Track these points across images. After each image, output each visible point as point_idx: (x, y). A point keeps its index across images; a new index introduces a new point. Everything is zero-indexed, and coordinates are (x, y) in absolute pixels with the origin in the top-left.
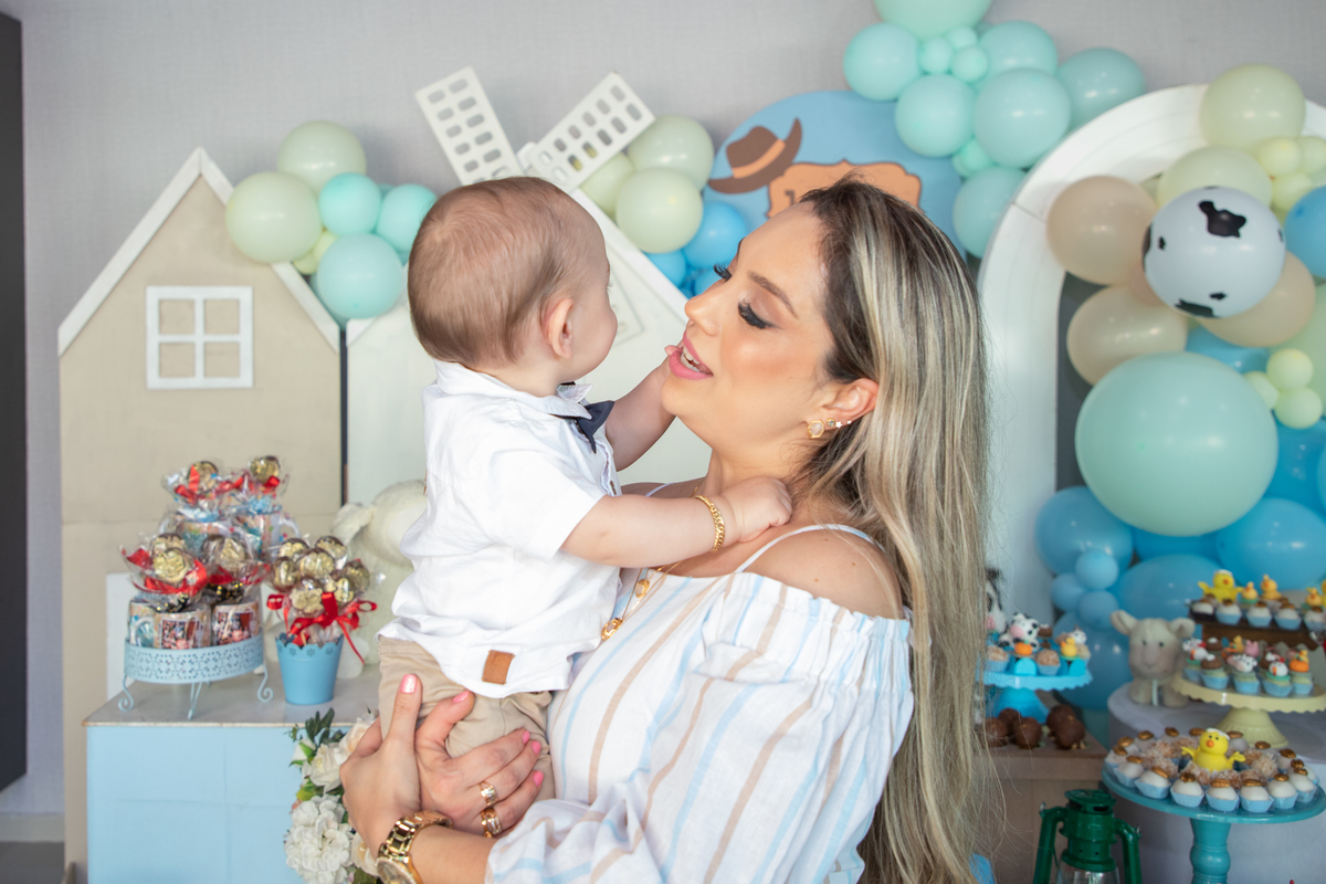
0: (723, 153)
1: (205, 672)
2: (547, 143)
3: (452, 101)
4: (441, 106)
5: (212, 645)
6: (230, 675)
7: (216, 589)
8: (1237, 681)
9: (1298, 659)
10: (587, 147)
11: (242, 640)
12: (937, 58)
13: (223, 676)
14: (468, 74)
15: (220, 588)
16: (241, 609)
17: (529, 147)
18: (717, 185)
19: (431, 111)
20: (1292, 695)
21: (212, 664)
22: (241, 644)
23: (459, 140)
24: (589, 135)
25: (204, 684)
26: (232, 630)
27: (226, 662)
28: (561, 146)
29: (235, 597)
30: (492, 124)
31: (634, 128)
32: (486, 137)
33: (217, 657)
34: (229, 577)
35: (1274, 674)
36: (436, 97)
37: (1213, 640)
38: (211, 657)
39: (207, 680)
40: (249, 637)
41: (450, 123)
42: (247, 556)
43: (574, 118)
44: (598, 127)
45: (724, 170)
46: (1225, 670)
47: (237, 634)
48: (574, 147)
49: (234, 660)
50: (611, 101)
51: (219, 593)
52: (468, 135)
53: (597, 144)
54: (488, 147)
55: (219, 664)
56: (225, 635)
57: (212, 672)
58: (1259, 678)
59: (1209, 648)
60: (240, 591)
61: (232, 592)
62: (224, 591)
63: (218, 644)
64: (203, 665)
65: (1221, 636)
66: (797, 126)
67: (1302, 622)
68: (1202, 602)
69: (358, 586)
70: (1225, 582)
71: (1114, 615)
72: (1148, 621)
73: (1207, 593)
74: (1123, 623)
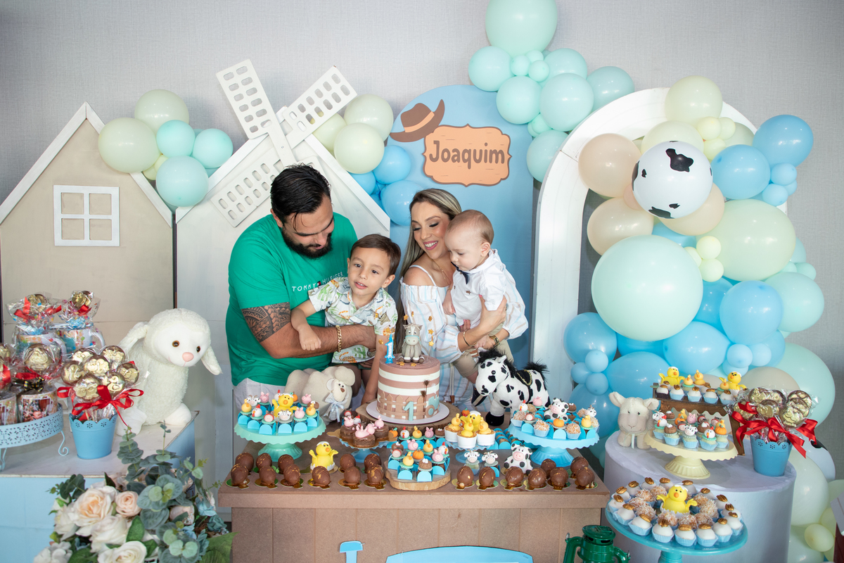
0: (399, 117)
1: (9, 441)
2: (294, 107)
3: (238, 79)
4: (231, 82)
5: (19, 422)
6: (28, 442)
7: (24, 383)
8: (685, 440)
9: (721, 426)
10: (318, 111)
11: (41, 417)
12: (521, 67)
13: (23, 443)
14: (247, 63)
15: (26, 382)
16: (40, 397)
17: (283, 108)
18: (394, 136)
19: (225, 85)
20: (716, 449)
21: (13, 436)
22: (38, 422)
23: (242, 103)
24: (319, 103)
25: (8, 449)
26: (33, 411)
27: (25, 433)
28: (302, 109)
29: (37, 389)
30: (261, 94)
31: (345, 100)
32: (259, 101)
33: (18, 430)
34: (36, 374)
35: (708, 437)
36: (228, 77)
37: (669, 412)
38: (13, 431)
39: (10, 446)
40: (47, 415)
41: (236, 92)
42: (50, 358)
43: (310, 93)
44: (323, 99)
45: (400, 128)
46: (678, 432)
47: (37, 414)
48: (310, 110)
49: (32, 432)
50: (332, 83)
51: (26, 385)
52: (247, 100)
53: (324, 108)
54: (259, 108)
55: (20, 435)
56: (28, 414)
57: (14, 441)
58: (697, 438)
59: (668, 418)
60: (41, 384)
61: (35, 385)
62: (30, 384)
63: (24, 421)
64: (7, 437)
65: (673, 409)
66: (442, 104)
67: (719, 399)
68: (662, 386)
69: (129, 380)
70: (675, 374)
71: (611, 395)
72: (631, 400)
73: (664, 380)
74: (617, 400)
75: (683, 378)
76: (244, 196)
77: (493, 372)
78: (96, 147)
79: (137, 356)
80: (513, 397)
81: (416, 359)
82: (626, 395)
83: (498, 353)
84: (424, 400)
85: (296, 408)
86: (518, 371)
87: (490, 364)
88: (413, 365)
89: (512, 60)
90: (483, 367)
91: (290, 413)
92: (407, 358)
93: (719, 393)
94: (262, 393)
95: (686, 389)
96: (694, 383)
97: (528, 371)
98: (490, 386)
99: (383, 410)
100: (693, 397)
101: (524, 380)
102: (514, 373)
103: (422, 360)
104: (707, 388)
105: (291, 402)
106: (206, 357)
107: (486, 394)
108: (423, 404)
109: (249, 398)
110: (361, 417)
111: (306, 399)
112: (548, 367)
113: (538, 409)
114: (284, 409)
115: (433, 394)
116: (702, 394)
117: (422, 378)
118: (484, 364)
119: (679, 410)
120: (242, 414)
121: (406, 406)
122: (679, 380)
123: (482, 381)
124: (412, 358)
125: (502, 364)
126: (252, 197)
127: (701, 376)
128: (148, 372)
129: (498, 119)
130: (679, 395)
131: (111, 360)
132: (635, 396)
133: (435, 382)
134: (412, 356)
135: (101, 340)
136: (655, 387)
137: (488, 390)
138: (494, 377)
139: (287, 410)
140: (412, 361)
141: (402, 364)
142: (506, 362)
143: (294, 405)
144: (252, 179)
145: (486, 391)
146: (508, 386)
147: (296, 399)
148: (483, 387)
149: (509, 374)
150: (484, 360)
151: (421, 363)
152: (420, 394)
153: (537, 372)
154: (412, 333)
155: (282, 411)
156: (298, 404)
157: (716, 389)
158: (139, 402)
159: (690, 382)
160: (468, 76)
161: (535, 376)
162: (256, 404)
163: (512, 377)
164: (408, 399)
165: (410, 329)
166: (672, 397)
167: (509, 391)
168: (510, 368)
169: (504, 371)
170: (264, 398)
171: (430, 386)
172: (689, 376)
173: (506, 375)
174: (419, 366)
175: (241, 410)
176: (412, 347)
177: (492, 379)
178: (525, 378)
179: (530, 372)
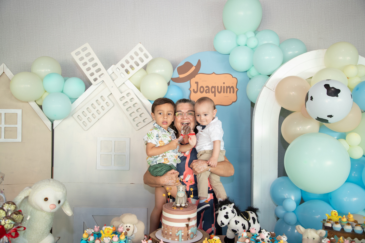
0: (176, 70)
2: (118, 65)
10: (132, 67)
17: (113, 66)
18: (174, 80)
28: (123, 66)
31: (146, 61)
37: (332, 238)
45: (176, 75)
50: (139, 52)
65: (335, 236)
66: (199, 62)
67: (364, 231)
68: (327, 222)
69: (17, 221)
70: (335, 214)
71: (297, 226)
72: (309, 230)
73: (329, 218)
74: (300, 230)
75: (340, 217)
76: (92, 113)
77: (227, 213)
78: (9, 88)
79: (24, 207)
80: (239, 227)
81: (183, 205)
82: (306, 227)
83: (229, 201)
84: (188, 230)
85: (114, 235)
86: (242, 212)
87: (225, 208)
88: (181, 209)
89: (237, 37)
90: (221, 210)
91: (110, 239)
92: (178, 205)
93: (363, 227)
94: (96, 226)
95: (343, 224)
96: (347, 220)
97: (248, 212)
98: (225, 221)
99: (165, 235)
100: (347, 229)
101: (245, 217)
102: (239, 213)
103: (186, 206)
104: (355, 224)
105: (111, 232)
106: (64, 206)
107: (223, 226)
108: (187, 232)
109: (87, 230)
110: (152, 240)
111: (120, 230)
112: (260, 209)
113: (253, 235)
114: (107, 236)
115: (193, 226)
116: (353, 227)
117: (186, 217)
118: (222, 208)
119: (339, 237)
120: (82, 240)
121: (177, 233)
122: (338, 218)
123: (221, 218)
124: (181, 205)
125: (232, 209)
126: (96, 114)
127: (352, 216)
128: (29, 216)
129: (230, 70)
130: (338, 228)
131: (7, 210)
132: (311, 228)
133: (193, 218)
134: (181, 203)
135: (4, 198)
136: (324, 222)
137: (224, 223)
138: (227, 216)
139: (109, 237)
140: (181, 206)
141: (175, 208)
142: (234, 207)
143: (113, 233)
144: (96, 104)
145: (223, 224)
146: (236, 221)
147: (114, 229)
148: (221, 221)
149: (236, 214)
150: (222, 206)
151: (186, 208)
152: (186, 226)
153: (253, 212)
154: (181, 191)
155: (105, 237)
156: (115, 233)
157: (361, 224)
158: (24, 233)
159: (345, 220)
160: (214, 46)
161: (252, 215)
162: (91, 233)
163: (238, 215)
164: (179, 229)
165: (180, 188)
166: (334, 229)
167: (236, 224)
168: (237, 211)
169: (233, 212)
170: (97, 230)
171: (191, 221)
172: (344, 216)
173: (234, 214)
174: (185, 209)
175: (82, 237)
176: (181, 199)
177: (226, 217)
178: (246, 216)
179: (249, 212)
